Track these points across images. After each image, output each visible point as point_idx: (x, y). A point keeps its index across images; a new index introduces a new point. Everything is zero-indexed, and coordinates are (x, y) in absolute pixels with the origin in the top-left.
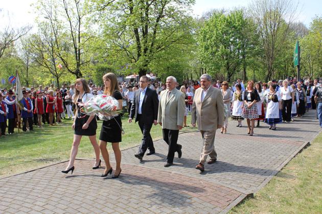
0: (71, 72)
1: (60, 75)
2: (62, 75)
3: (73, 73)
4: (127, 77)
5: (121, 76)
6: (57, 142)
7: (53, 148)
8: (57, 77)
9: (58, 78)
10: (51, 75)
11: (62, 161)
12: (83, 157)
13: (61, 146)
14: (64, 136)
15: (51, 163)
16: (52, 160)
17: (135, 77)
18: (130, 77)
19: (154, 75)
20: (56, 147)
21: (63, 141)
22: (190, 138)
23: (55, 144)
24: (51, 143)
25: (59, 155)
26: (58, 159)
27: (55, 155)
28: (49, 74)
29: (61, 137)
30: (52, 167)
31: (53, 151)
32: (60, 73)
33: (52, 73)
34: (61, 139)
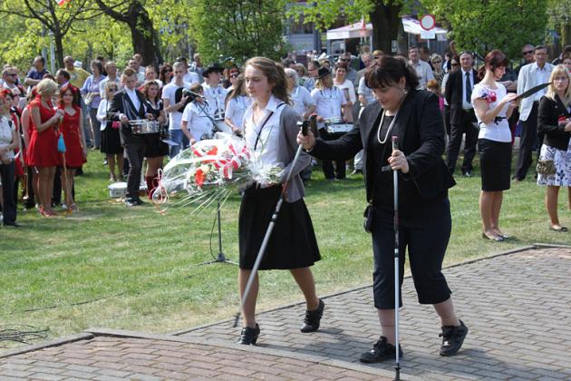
0: (109, 12)
1: (68, 24)
2: (75, 25)
3: (118, 17)
4: (331, 35)
5: (308, 29)
6: (47, 274)
7: (29, 295)
8: (57, 30)
9: (59, 37)
10: (36, 24)
11: (57, 341)
12: (134, 327)
13: (59, 289)
14: (76, 253)
15: (14, 347)
16: (17, 337)
17: (362, 34)
18: (343, 33)
20: (39, 293)
21: (69, 272)
22: (551, 269)
23: (36, 281)
24: (23, 279)
25: (47, 319)
26: (38, 334)
27: (32, 322)
28: (28, 20)
29: (63, 259)
30: (16, 361)
31: (26, 308)
32: (67, 16)
33: (37, 17)
34: (60, 267)
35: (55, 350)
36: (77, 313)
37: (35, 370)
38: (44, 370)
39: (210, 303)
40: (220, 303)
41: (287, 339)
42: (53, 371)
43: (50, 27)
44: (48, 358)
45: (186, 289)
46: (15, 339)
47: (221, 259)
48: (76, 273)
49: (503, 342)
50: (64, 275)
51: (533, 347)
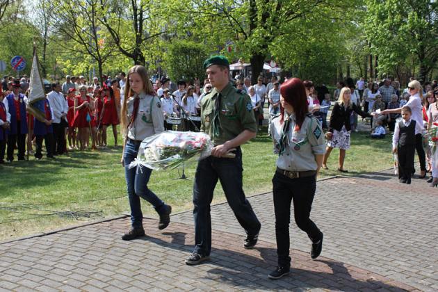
0: (125, 53)
1: (105, 58)
2: (108, 59)
3: (129, 55)
6: (97, 181)
7: (90, 192)
8: (100, 60)
9: (100, 64)
10: (89, 57)
15: (87, 220)
17: (240, 68)
19: (277, 66)
20: (95, 191)
21: (108, 181)
22: (346, 188)
23: (93, 185)
24: (85, 183)
25: (101, 206)
26: (98, 214)
27: (94, 207)
28: (85, 55)
29: (105, 173)
30: (89, 229)
31: (89, 199)
32: (104, 54)
33: (90, 53)
34: (104, 177)
35: (108, 224)
36: (115, 204)
37: (99, 234)
38: (104, 234)
39: (181, 200)
40: (185, 200)
41: (223, 221)
42: (109, 235)
43: (97, 59)
44: (105, 228)
45: (168, 192)
46: (86, 216)
47: (184, 177)
48: (112, 181)
49: (330, 226)
50: (106, 182)
51: (345, 230)
